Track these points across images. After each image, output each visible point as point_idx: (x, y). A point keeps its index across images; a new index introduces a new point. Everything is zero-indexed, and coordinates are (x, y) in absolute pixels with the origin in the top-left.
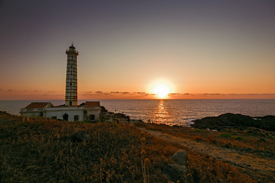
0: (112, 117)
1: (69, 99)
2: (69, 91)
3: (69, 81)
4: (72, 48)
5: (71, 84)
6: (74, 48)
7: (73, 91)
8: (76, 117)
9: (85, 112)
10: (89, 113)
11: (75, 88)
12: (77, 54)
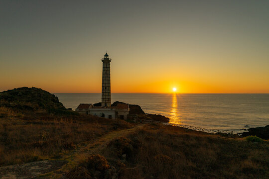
0: (136, 118)
1: (105, 101)
2: (105, 94)
3: (105, 85)
4: (106, 55)
5: (106, 88)
6: (108, 56)
7: (107, 94)
8: (110, 117)
9: (117, 113)
10: (120, 114)
11: (109, 91)
12: (110, 61)
